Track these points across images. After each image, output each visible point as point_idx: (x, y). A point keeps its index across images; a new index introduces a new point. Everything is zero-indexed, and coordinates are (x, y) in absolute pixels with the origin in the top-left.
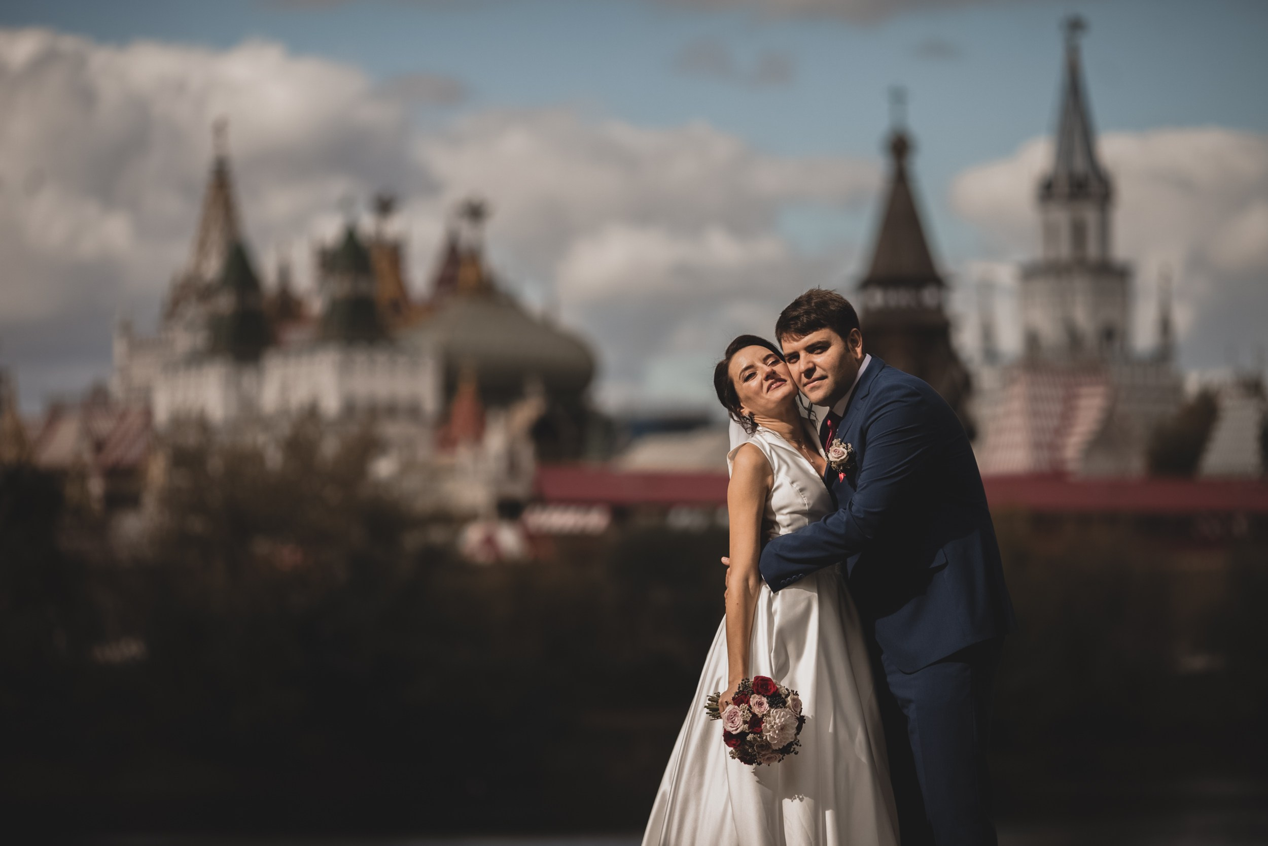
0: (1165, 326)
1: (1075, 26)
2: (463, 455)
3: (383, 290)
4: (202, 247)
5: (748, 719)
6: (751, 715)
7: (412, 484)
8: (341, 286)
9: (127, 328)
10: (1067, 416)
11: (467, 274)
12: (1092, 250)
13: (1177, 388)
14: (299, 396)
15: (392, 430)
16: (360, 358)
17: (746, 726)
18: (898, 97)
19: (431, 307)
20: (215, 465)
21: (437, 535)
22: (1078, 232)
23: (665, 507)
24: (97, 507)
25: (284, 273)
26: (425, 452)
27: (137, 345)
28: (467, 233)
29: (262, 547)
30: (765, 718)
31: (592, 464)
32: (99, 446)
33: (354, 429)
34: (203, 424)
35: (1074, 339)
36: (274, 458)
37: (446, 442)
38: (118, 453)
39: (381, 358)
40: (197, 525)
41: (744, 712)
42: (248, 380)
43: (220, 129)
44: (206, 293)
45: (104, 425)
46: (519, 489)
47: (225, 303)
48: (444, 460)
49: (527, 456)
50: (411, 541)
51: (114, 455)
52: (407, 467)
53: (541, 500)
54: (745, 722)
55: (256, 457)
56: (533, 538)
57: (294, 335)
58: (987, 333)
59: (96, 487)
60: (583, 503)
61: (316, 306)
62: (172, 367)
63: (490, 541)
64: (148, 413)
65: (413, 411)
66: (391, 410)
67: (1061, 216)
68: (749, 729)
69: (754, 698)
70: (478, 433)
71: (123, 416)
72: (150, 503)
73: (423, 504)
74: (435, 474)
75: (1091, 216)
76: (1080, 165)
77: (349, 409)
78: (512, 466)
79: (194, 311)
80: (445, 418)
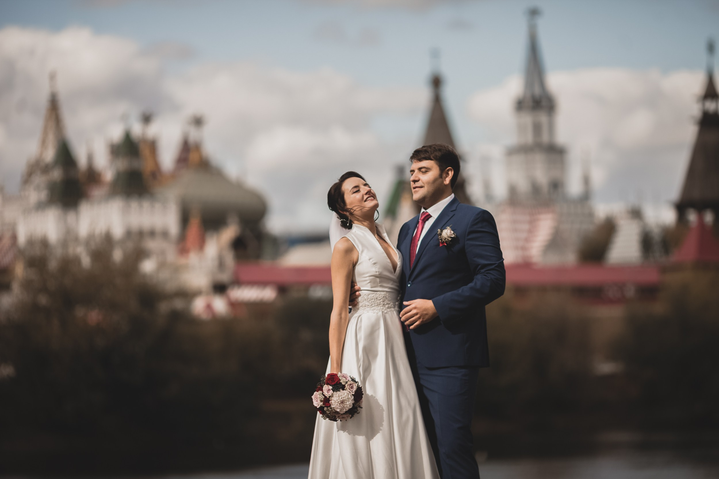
0: (586, 181)
1: (534, 13)
2: (193, 258)
3: (147, 166)
4: (44, 143)
5: (323, 399)
6: (324, 397)
7: (164, 275)
8: (122, 164)
10: (532, 231)
11: (193, 157)
12: (545, 138)
13: (591, 215)
14: (100, 228)
15: (152, 245)
16: (134, 204)
17: (322, 403)
18: (435, 54)
19: (174, 175)
20: (53, 265)
21: (178, 304)
22: (537, 128)
23: (308, 286)
25: (90, 158)
26: (171, 256)
27: (7, 199)
28: (194, 134)
29: (80, 312)
30: (331, 398)
31: (266, 263)
33: (130, 245)
34: (44, 243)
35: (536, 189)
36: (86, 261)
37: (183, 251)
39: (146, 204)
40: (43, 300)
41: (320, 395)
42: (71, 217)
43: (52, 77)
44: (46, 169)
46: (225, 277)
47: (57, 174)
48: (182, 261)
49: (230, 259)
50: (164, 307)
52: (162, 265)
53: (238, 282)
54: (321, 401)
55: (76, 261)
56: (234, 305)
57: (97, 192)
58: (487, 186)
60: (262, 284)
61: (109, 175)
62: (27, 211)
63: (209, 307)
64: (14, 237)
65: (165, 234)
66: (152, 234)
67: (528, 119)
68: (323, 405)
69: (326, 387)
70: (201, 245)
72: (16, 287)
73: (170, 286)
74: (177, 269)
75: (543, 118)
76: (537, 91)
77: (129, 234)
78: (221, 265)
79: (40, 180)
80: (182, 238)
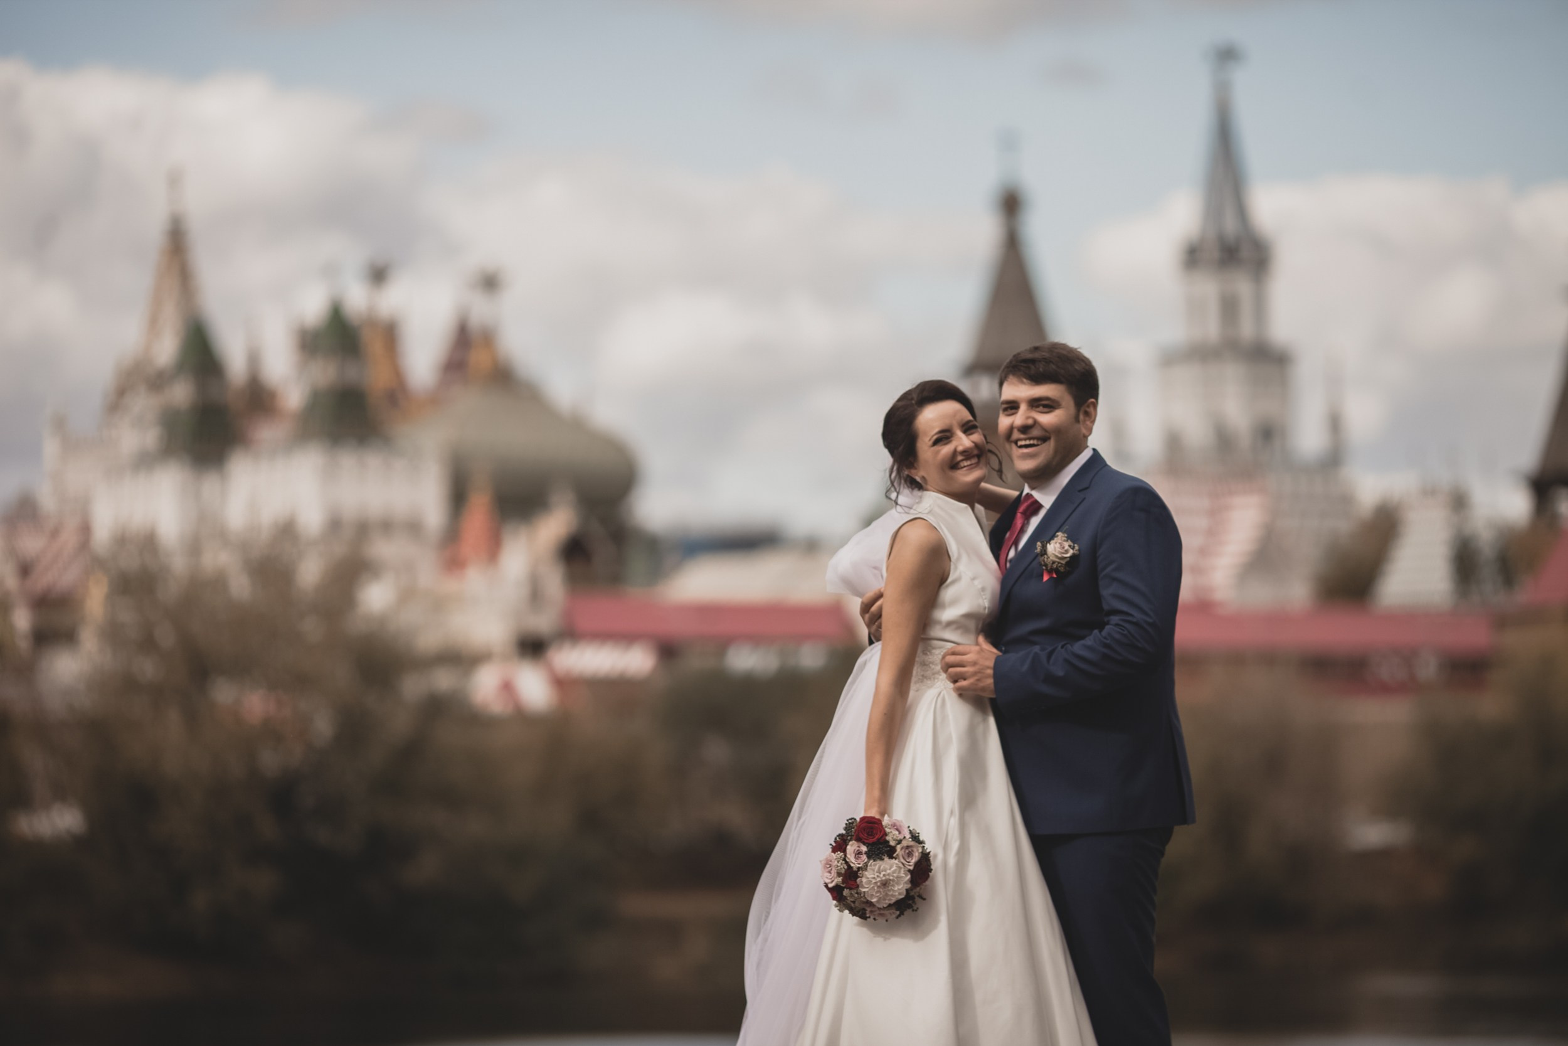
0: (1335, 423)
1: (1227, 56)
2: (474, 580)
3: (376, 378)
4: (153, 324)
5: (843, 871)
6: (846, 867)
7: (412, 616)
8: (324, 373)
9: (60, 424)
10: (1214, 533)
11: (478, 359)
12: (1247, 330)
13: (1347, 500)
14: (272, 509)
15: (383, 549)
16: (348, 460)
17: (840, 879)
18: (1009, 142)
19: (435, 399)
21: (443, 680)
22: (1229, 308)
23: (723, 644)
24: (23, 644)
25: (254, 360)
26: (428, 576)
27: (71, 445)
28: (481, 310)
29: (224, 693)
30: (861, 872)
31: (634, 591)
32: (25, 570)
33: (340, 549)
34: (149, 542)
35: (1224, 440)
36: (240, 586)
37: (454, 564)
38: (48, 578)
39: (373, 460)
40: (148, 669)
41: (839, 862)
42: (210, 485)
43: (174, 180)
44: (158, 381)
45: (31, 544)
46: (543, 623)
47: (181, 393)
48: (450, 585)
49: (554, 582)
50: (413, 687)
51: (43, 580)
52: (407, 595)
53: (570, 634)
54: (839, 874)
55: (219, 582)
56: (563, 683)
57: (267, 433)
59: (22, 620)
60: (624, 638)
61: (294, 397)
62: (116, 472)
63: (507, 687)
64: (86, 529)
65: (414, 528)
66: (387, 526)
67: (1208, 287)
68: (843, 883)
69: (852, 845)
70: (493, 549)
71: (55, 533)
72: (89, 640)
73: (428, 640)
74: (439, 605)
75: (1243, 286)
76: (1230, 225)
77: (335, 525)
78: (536, 595)
79: (144, 404)
80: (452, 535)
